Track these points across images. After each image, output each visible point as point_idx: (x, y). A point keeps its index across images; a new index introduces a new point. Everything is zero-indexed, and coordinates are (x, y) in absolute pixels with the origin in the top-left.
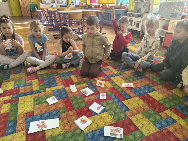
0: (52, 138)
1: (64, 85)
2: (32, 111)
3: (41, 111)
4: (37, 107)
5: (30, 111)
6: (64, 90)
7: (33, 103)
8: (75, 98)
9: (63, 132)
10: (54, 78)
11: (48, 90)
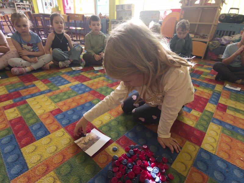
0: (104, 126)
1: (79, 81)
2: (56, 108)
3: (69, 107)
4: (61, 104)
5: (54, 109)
6: (83, 85)
7: (51, 101)
8: (102, 90)
9: (113, 118)
10: (60, 77)
11: (61, 87)
